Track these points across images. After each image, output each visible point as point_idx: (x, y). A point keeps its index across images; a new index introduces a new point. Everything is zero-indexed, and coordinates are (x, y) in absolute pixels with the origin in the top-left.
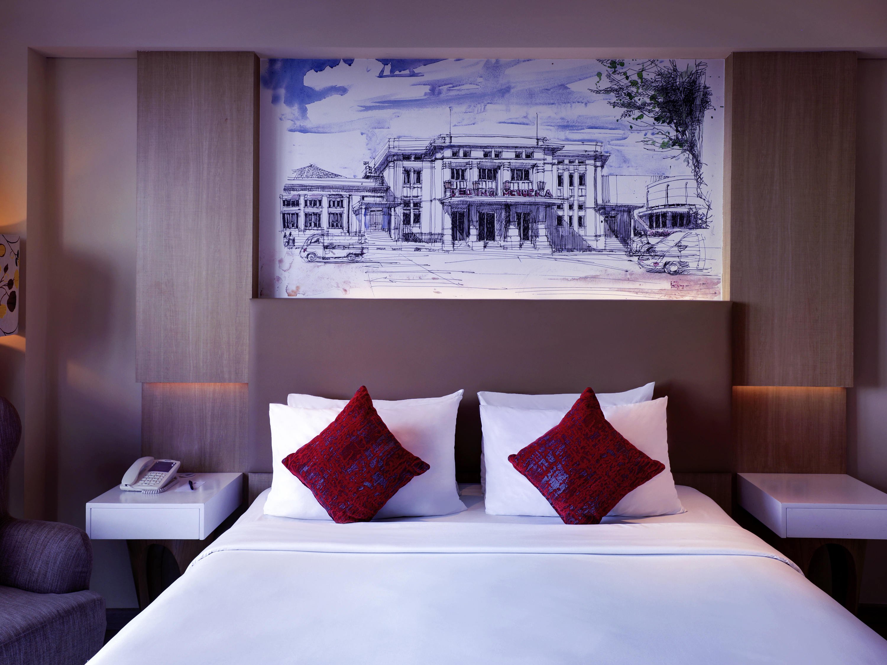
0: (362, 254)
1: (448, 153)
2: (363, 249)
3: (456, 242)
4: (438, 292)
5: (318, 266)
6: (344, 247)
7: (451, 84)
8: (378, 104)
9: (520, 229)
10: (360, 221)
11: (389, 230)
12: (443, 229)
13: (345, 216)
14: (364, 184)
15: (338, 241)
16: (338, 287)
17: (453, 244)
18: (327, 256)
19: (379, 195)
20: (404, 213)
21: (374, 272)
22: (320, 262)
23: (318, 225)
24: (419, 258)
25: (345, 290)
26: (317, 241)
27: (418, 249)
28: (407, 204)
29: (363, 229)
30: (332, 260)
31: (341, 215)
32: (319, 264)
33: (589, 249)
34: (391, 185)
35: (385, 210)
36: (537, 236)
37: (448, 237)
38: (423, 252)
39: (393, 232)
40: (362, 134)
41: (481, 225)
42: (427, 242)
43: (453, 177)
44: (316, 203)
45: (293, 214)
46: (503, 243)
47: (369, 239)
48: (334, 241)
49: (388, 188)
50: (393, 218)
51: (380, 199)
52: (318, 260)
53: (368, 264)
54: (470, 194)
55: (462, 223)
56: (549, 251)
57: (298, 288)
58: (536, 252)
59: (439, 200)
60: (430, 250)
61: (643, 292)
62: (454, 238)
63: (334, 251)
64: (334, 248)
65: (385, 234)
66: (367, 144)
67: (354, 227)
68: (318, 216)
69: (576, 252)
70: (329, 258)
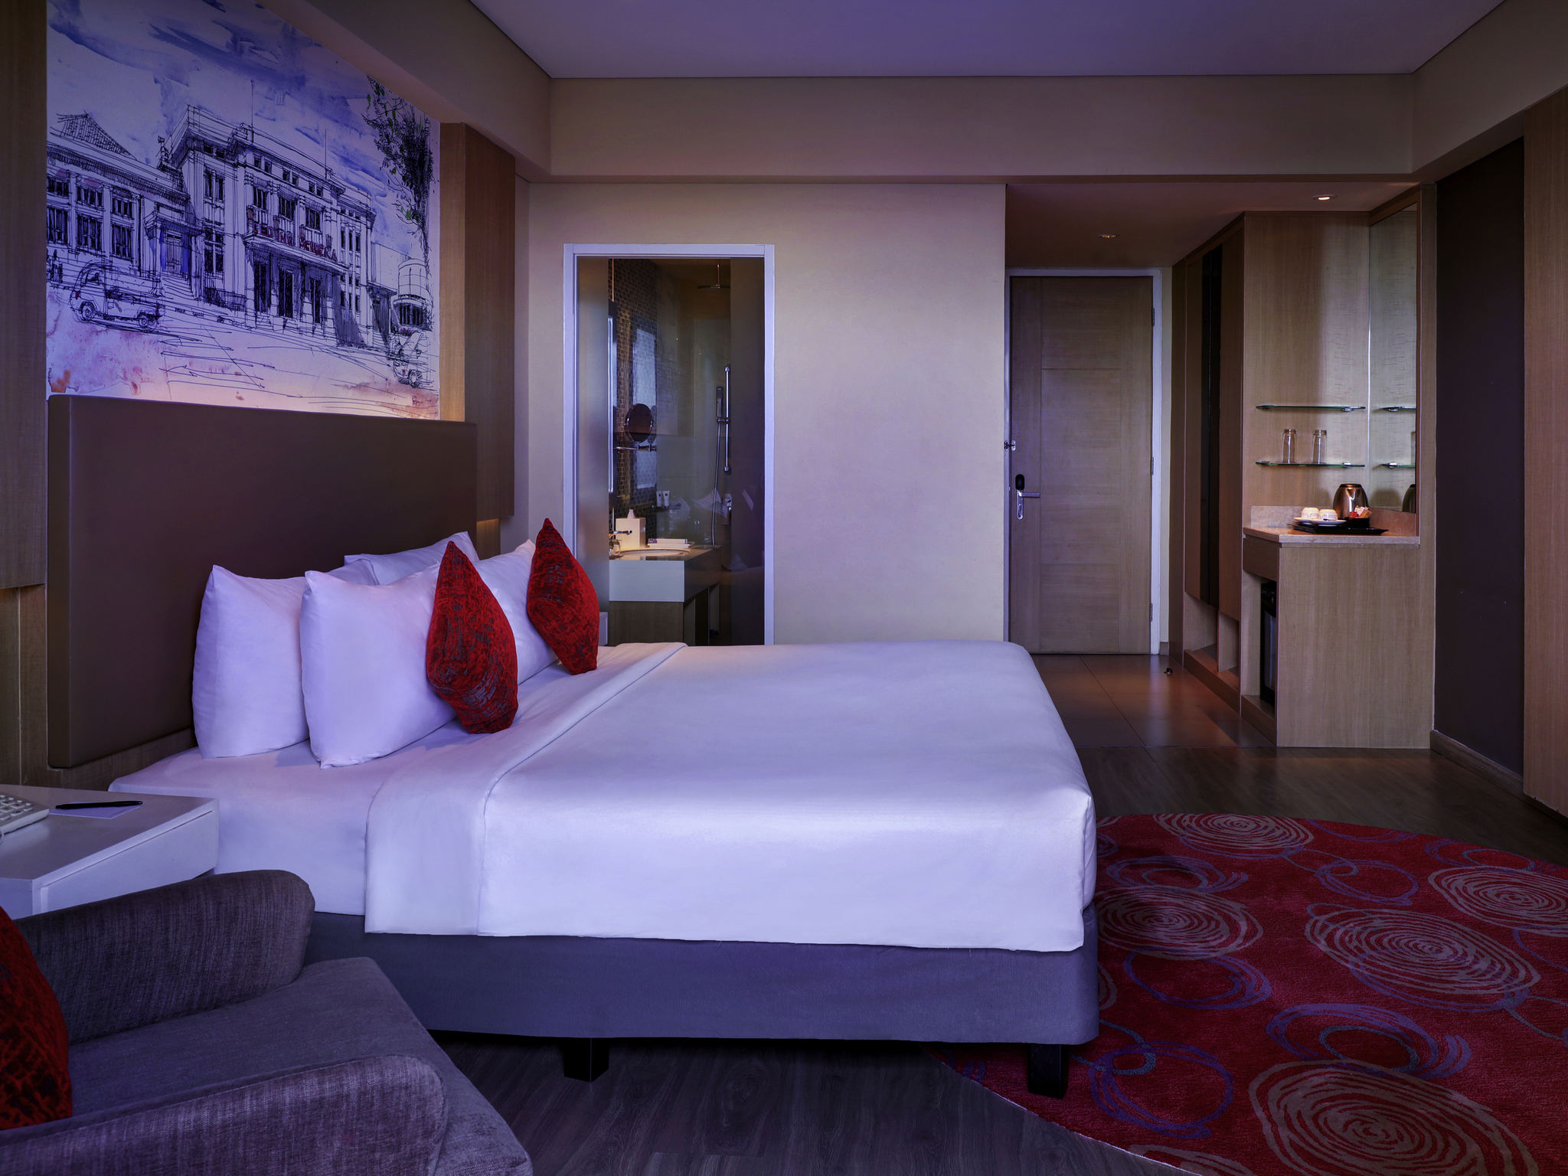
0: (157, 316)
1: (250, 158)
2: (158, 306)
3: (259, 313)
4: (240, 398)
5: (98, 332)
6: (135, 300)
7: (253, 42)
8: (174, 35)
9: (313, 305)
10: (154, 252)
11: (190, 278)
12: (246, 289)
13: (135, 235)
14: (159, 180)
15: (125, 285)
16: (125, 378)
17: (256, 317)
18: (111, 312)
19: (177, 207)
20: (206, 250)
21: (171, 354)
22: (99, 323)
23: (97, 246)
24: (224, 335)
25: (135, 386)
26: (95, 279)
27: (221, 320)
28: (209, 235)
29: (159, 268)
30: (117, 322)
31: (130, 231)
32: (99, 328)
33: (362, 345)
34: (191, 192)
35: (185, 237)
36: (326, 318)
37: (250, 304)
38: (227, 325)
39: (193, 280)
40: (156, 81)
41: (281, 290)
42: (231, 309)
43: (255, 203)
44: (91, 196)
45: (59, 211)
46: (300, 324)
47: (165, 287)
48: (120, 284)
49: (188, 198)
50: (193, 253)
51: (177, 215)
52: (97, 318)
53: (165, 338)
54: (271, 236)
55: (264, 282)
56: (333, 343)
57: (67, 374)
58: (324, 342)
59: (242, 236)
60: (234, 323)
61: (393, 407)
62: (257, 308)
63: (122, 304)
64: (119, 298)
65: (183, 283)
66: (162, 104)
67: (147, 265)
68: (97, 223)
69: (354, 348)
70: (111, 318)
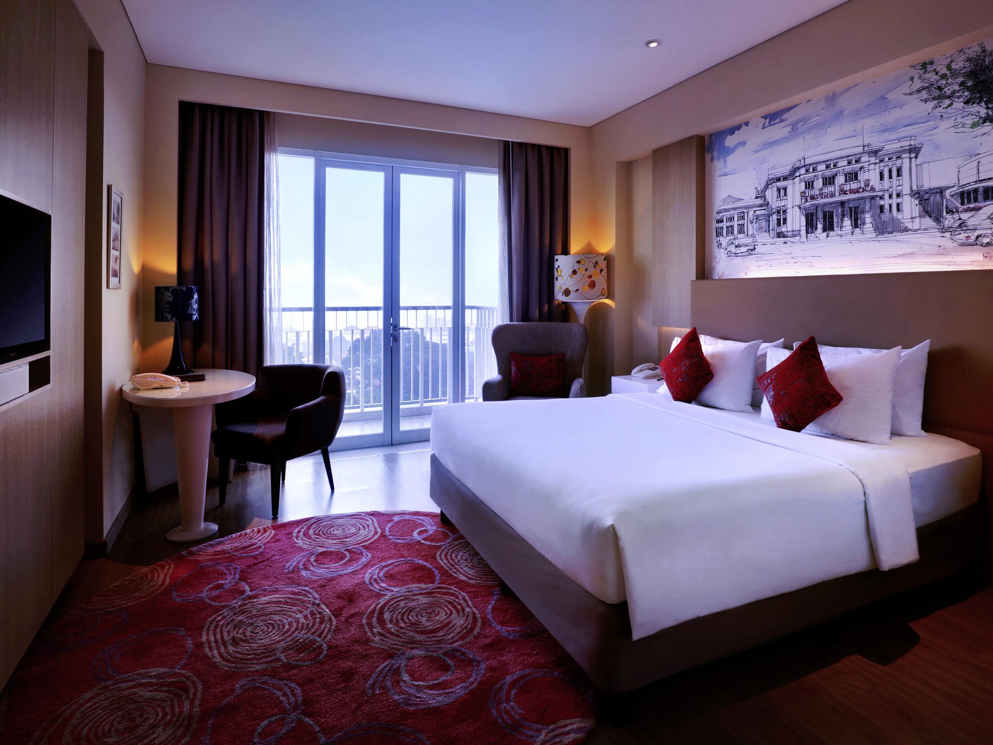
0: (755, 249)
1: (803, 171)
2: (755, 245)
3: (809, 235)
4: (798, 272)
5: (733, 259)
6: (746, 246)
7: (804, 120)
8: (762, 147)
9: (851, 220)
10: (753, 228)
11: (769, 231)
12: (800, 226)
13: (746, 225)
14: (755, 202)
15: (742, 242)
16: (743, 271)
17: (807, 237)
18: (737, 252)
19: (763, 208)
20: (777, 219)
21: (761, 260)
22: (733, 256)
23: (732, 233)
24: (786, 249)
25: (746, 274)
26: (732, 243)
27: (785, 243)
28: (779, 212)
29: (755, 232)
30: (739, 254)
31: (744, 225)
32: (733, 257)
33: (906, 230)
34: (770, 200)
35: (767, 218)
36: (864, 224)
37: (803, 232)
38: (789, 244)
39: (771, 232)
40: (754, 169)
41: (825, 220)
42: (791, 237)
43: (806, 188)
44: (731, 219)
45: (721, 228)
46: (840, 232)
47: (758, 239)
48: (740, 242)
49: (768, 203)
50: (771, 222)
51: (764, 211)
52: (733, 255)
53: (758, 256)
54: (817, 198)
55: (812, 220)
56: (874, 235)
57: (723, 273)
58: (864, 237)
59: (798, 206)
60: (792, 243)
61: (955, 264)
62: (807, 232)
63: (740, 248)
64: (740, 247)
65: (767, 234)
66: (757, 176)
67: (750, 233)
68: (732, 226)
69: (895, 234)
70: (738, 254)
